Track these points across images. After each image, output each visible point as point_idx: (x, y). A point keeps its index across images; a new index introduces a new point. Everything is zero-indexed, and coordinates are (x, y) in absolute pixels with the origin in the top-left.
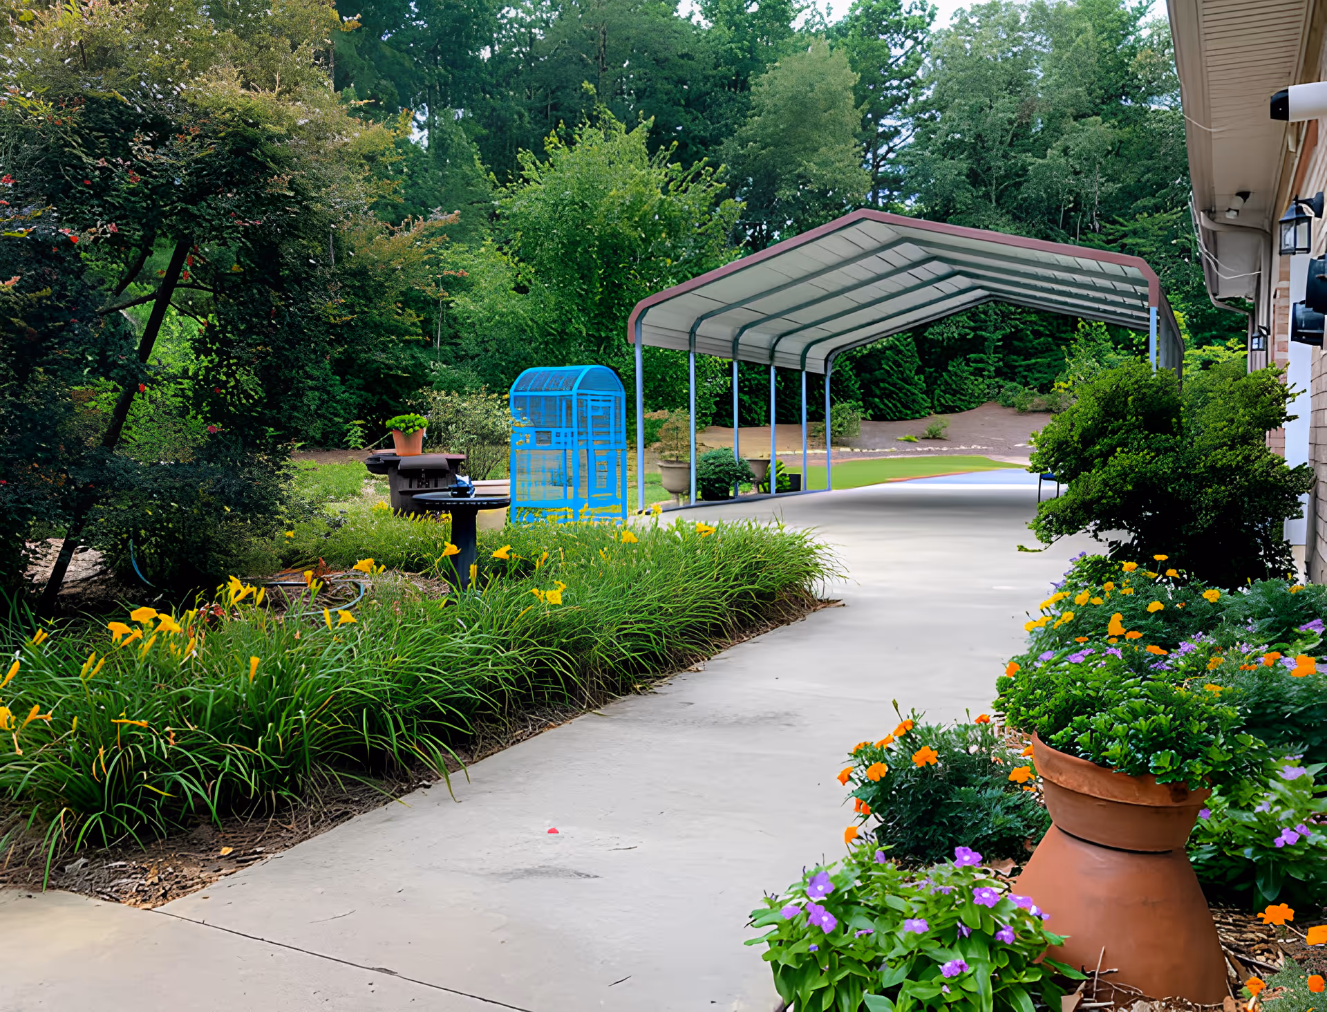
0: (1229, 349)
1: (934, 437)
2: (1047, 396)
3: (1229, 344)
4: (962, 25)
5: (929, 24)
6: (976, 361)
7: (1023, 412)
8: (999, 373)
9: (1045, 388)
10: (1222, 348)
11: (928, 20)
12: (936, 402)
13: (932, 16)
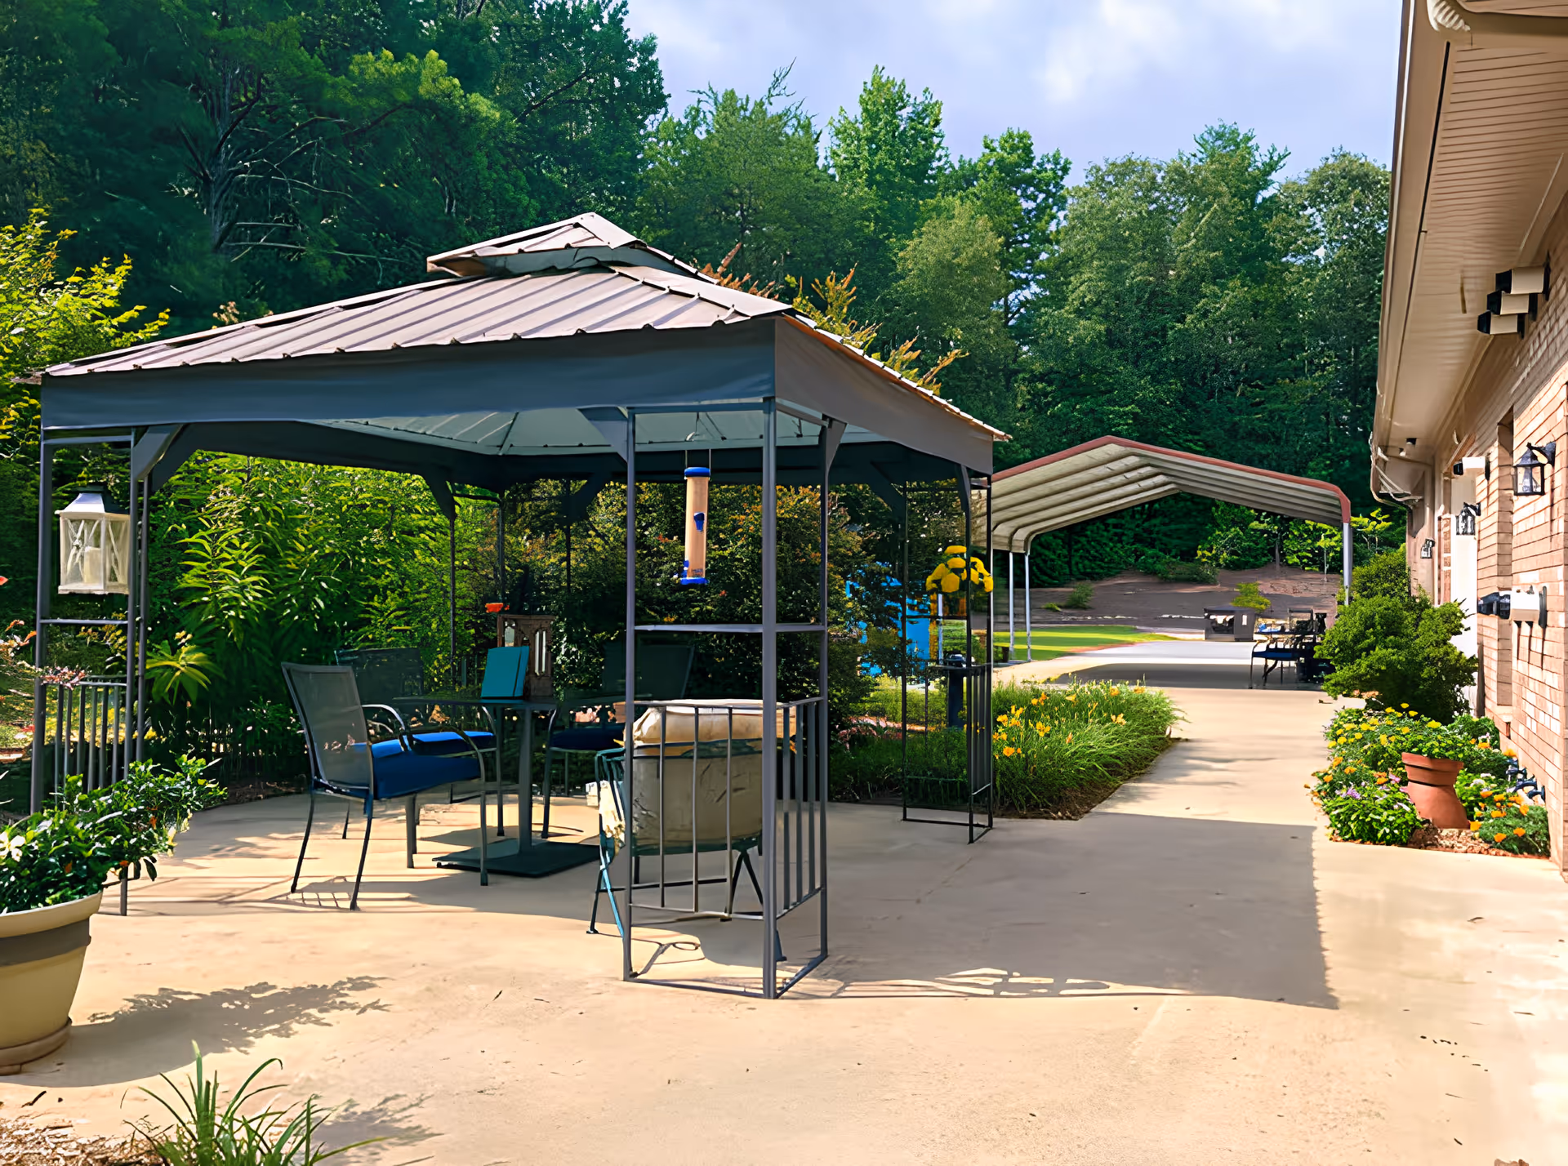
0: (1373, 519)
1: (1076, 605)
2: (1191, 564)
3: (1373, 515)
4: (1099, 182)
5: (1062, 178)
6: (1115, 526)
7: (1165, 580)
8: (1137, 539)
9: (1188, 555)
10: (1367, 520)
11: (1060, 173)
12: (1074, 569)
13: (1065, 170)
